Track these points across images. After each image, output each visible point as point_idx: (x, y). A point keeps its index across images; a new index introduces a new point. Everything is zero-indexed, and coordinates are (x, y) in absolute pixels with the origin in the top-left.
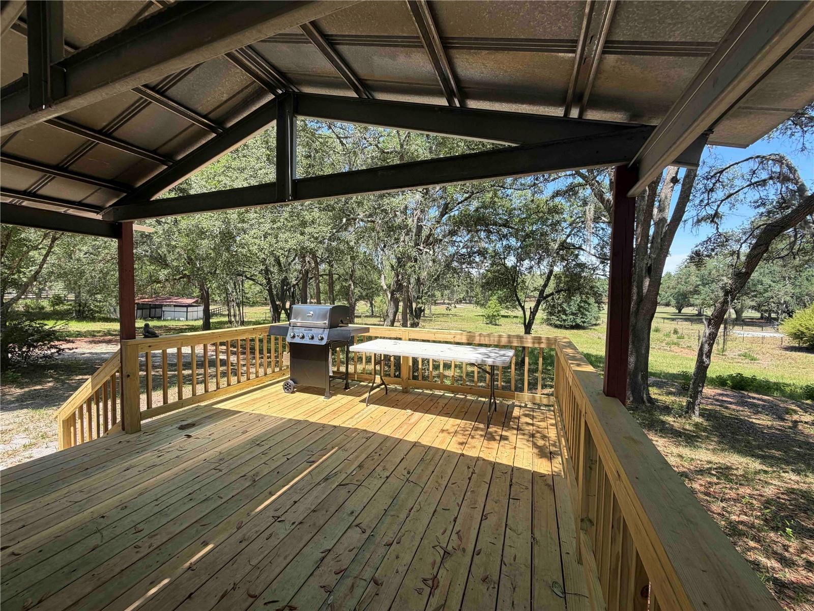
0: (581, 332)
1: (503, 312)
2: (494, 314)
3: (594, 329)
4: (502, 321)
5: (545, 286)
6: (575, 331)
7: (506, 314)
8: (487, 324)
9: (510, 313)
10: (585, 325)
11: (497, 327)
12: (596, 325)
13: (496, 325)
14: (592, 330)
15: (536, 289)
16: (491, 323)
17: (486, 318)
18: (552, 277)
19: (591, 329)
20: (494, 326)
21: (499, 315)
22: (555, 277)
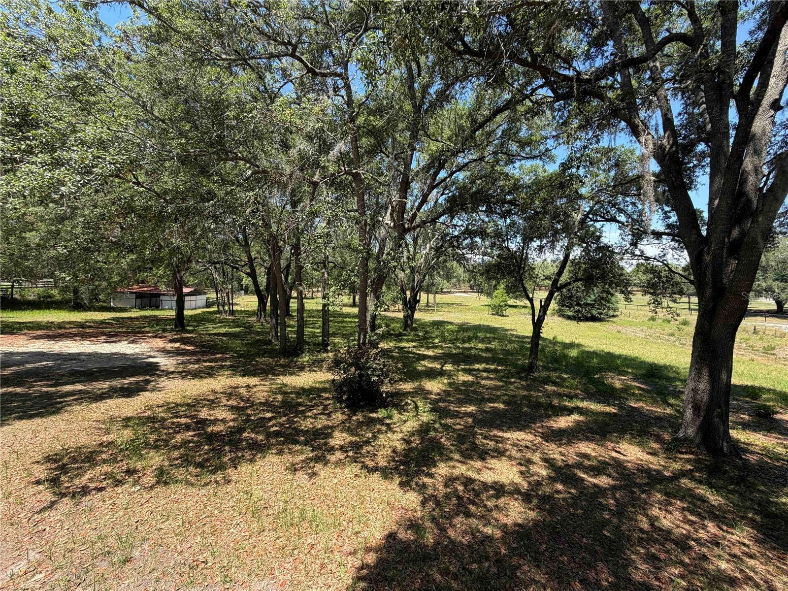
0: (597, 324)
1: (511, 302)
2: (501, 304)
3: (612, 321)
4: (510, 311)
5: (560, 273)
6: (591, 323)
7: (514, 304)
8: (493, 314)
9: (519, 303)
10: (602, 316)
11: (503, 318)
12: (613, 316)
13: (503, 316)
14: (610, 323)
15: (548, 278)
16: (497, 314)
17: (493, 309)
18: (569, 263)
19: (608, 321)
20: (500, 317)
21: (506, 305)
22: (572, 262)
